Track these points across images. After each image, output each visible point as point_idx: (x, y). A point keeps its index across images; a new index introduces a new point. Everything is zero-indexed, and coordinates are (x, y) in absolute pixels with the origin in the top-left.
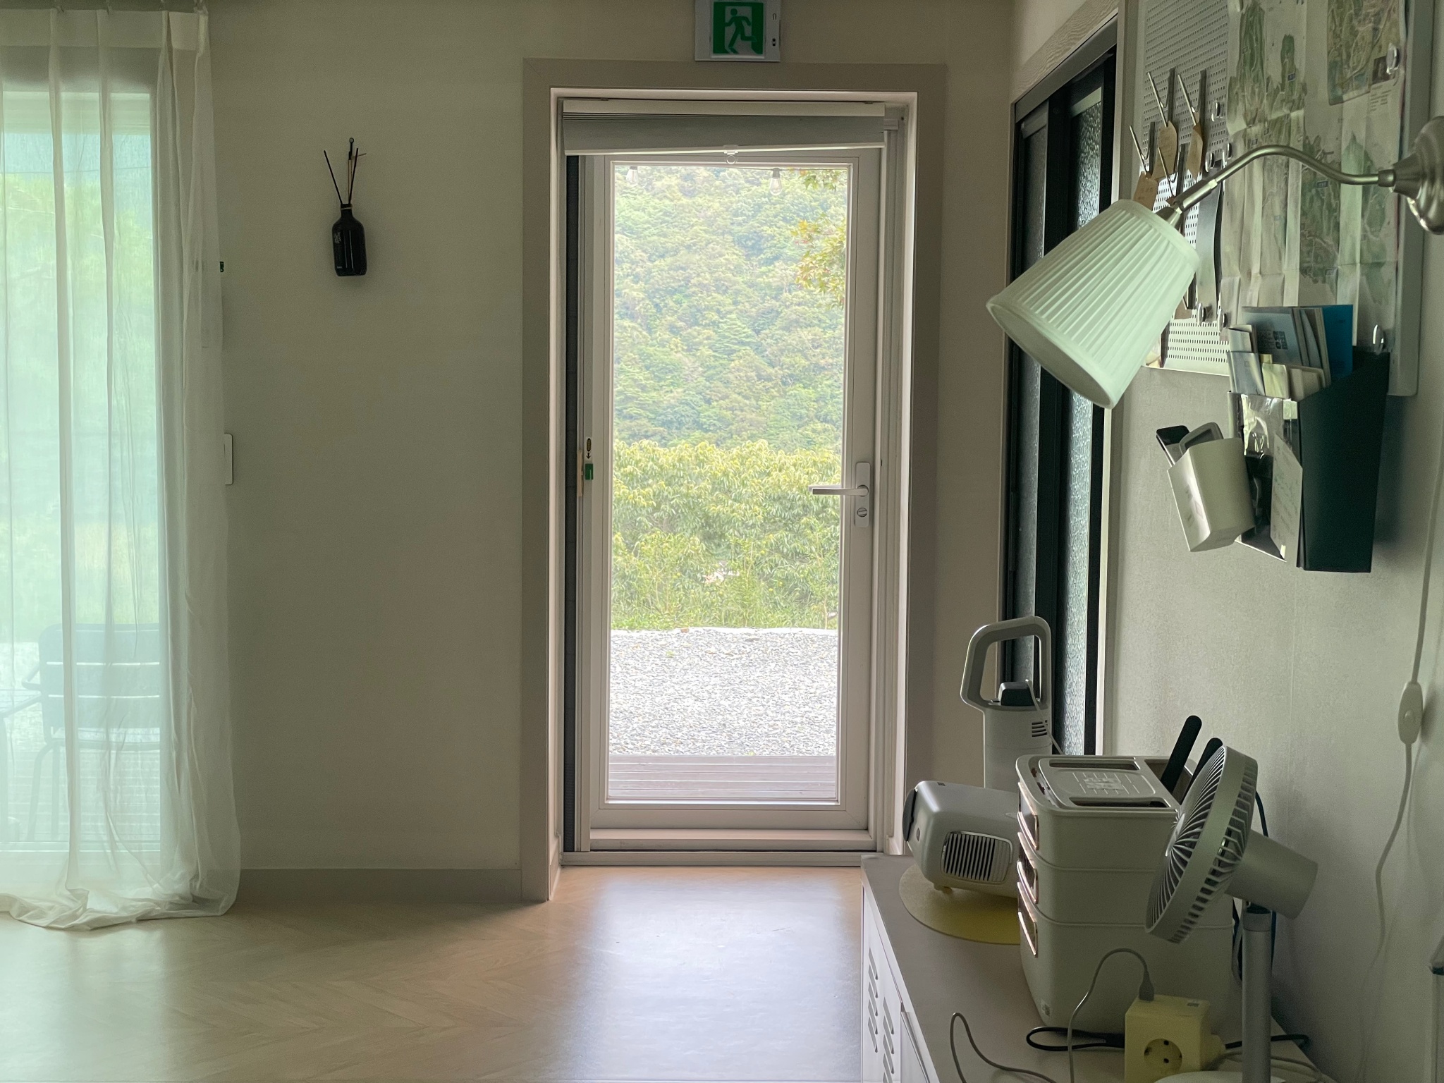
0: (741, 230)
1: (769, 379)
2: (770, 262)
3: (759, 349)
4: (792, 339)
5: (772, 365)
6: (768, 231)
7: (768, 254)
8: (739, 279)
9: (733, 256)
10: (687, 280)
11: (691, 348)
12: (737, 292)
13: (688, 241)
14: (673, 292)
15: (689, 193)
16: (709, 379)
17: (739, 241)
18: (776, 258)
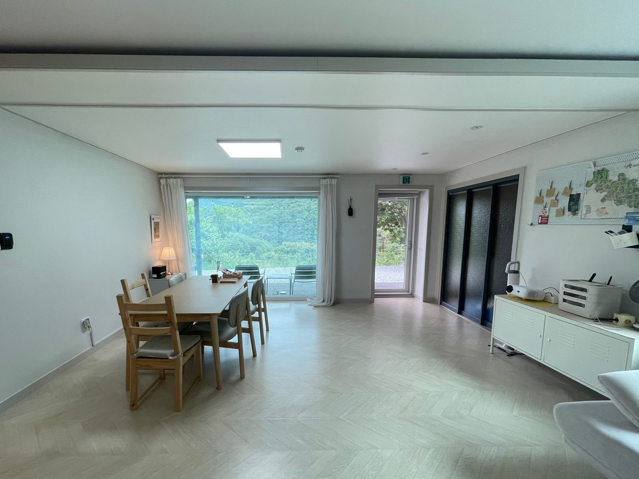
0: (292, 214)
1: (295, 234)
2: (295, 219)
3: (294, 230)
4: (298, 229)
5: (296, 232)
6: (295, 214)
7: (295, 217)
8: (291, 221)
9: (290, 218)
10: (284, 221)
11: (285, 230)
12: (291, 223)
13: (284, 216)
14: (282, 223)
15: (284, 209)
16: (288, 234)
17: (291, 216)
18: (296, 218)
